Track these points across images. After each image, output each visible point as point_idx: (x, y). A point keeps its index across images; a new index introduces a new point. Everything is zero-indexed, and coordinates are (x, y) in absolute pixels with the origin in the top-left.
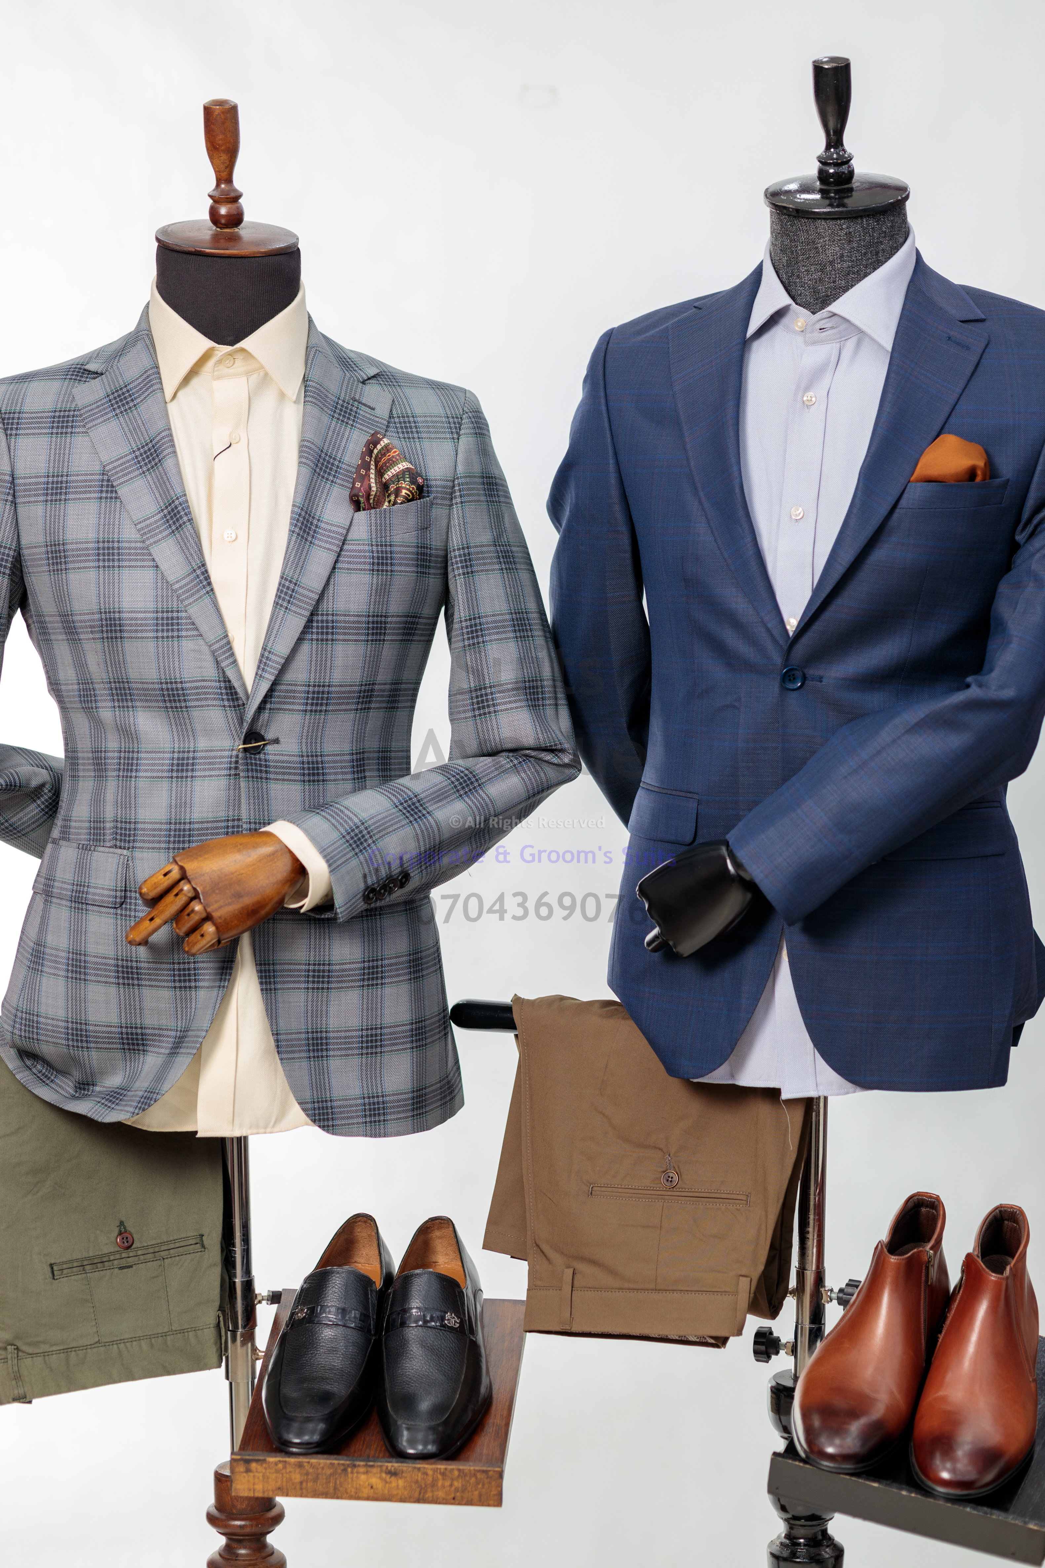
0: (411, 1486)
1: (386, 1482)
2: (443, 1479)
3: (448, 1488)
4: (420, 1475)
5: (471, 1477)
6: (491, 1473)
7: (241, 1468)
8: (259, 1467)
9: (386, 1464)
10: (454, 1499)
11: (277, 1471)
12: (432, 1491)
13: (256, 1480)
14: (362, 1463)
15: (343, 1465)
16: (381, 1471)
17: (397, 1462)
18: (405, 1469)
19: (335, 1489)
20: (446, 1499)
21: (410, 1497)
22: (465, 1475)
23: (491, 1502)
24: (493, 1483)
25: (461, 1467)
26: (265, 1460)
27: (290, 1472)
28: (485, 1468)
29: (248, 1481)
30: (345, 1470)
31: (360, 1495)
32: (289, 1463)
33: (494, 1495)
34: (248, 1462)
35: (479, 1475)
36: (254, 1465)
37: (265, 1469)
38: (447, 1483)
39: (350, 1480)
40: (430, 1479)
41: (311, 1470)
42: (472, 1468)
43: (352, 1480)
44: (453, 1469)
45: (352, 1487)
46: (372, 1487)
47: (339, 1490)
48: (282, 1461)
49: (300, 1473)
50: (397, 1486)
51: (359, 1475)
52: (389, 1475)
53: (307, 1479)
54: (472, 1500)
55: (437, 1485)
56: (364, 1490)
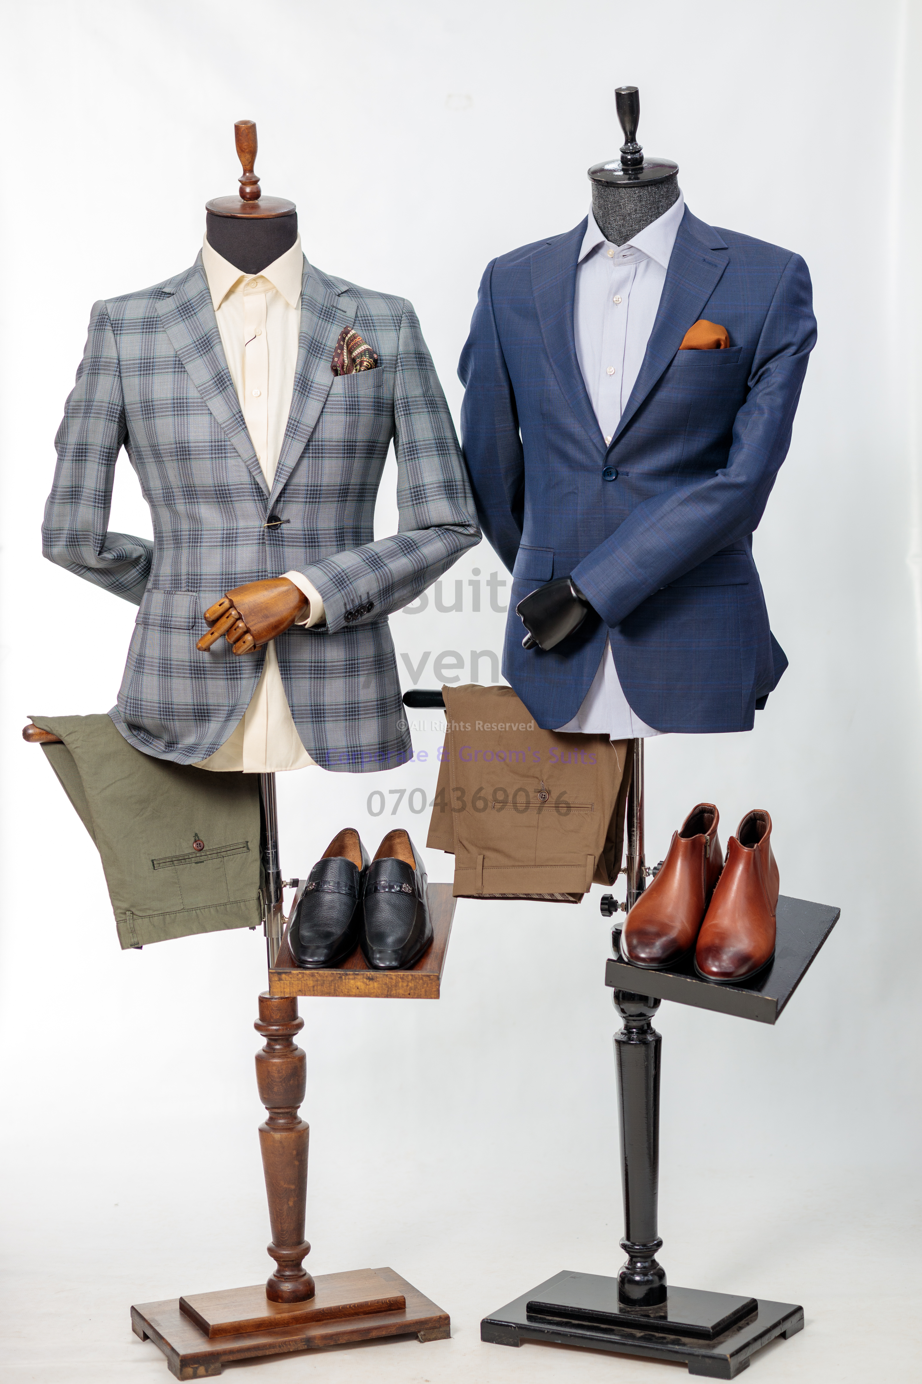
0: (382, 987)
1: (367, 985)
2: (403, 982)
3: (405, 988)
4: (388, 980)
5: (419, 979)
6: (432, 977)
7: (276, 978)
8: (287, 977)
9: (366, 973)
10: (409, 994)
11: (298, 979)
12: (396, 990)
13: (285, 986)
14: (351, 973)
15: (339, 974)
16: (363, 977)
17: (373, 972)
18: (378, 976)
19: (335, 990)
20: (404, 995)
21: (382, 994)
22: (416, 978)
23: (433, 996)
24: (434, 983)
25: (415, 974)
26: (291, 973)
27: (306, 980)
28: (430, 975)
29: (280, 986)
31: (351, 993)
32: (306, 975)
33: (435, 991)
34: (279, 974)
35: (425, 979)
36: (284, 976)
37: (291, 978)
38: (405, 984)
40: (394, 981)
41: (319, 978)
42: (421, 975)
43: (345, 984)
44: (409, 976)
45: (345, 988)
46: (358, 988)
47: (337, 990)
48: (302, 973)
49: (312, 980)
50: (374, 987)
51: (350, 980)
52: (368, 980)
53: (317, 984)
54: (421, 994)
55: (399, 985)
56: (353, 990)
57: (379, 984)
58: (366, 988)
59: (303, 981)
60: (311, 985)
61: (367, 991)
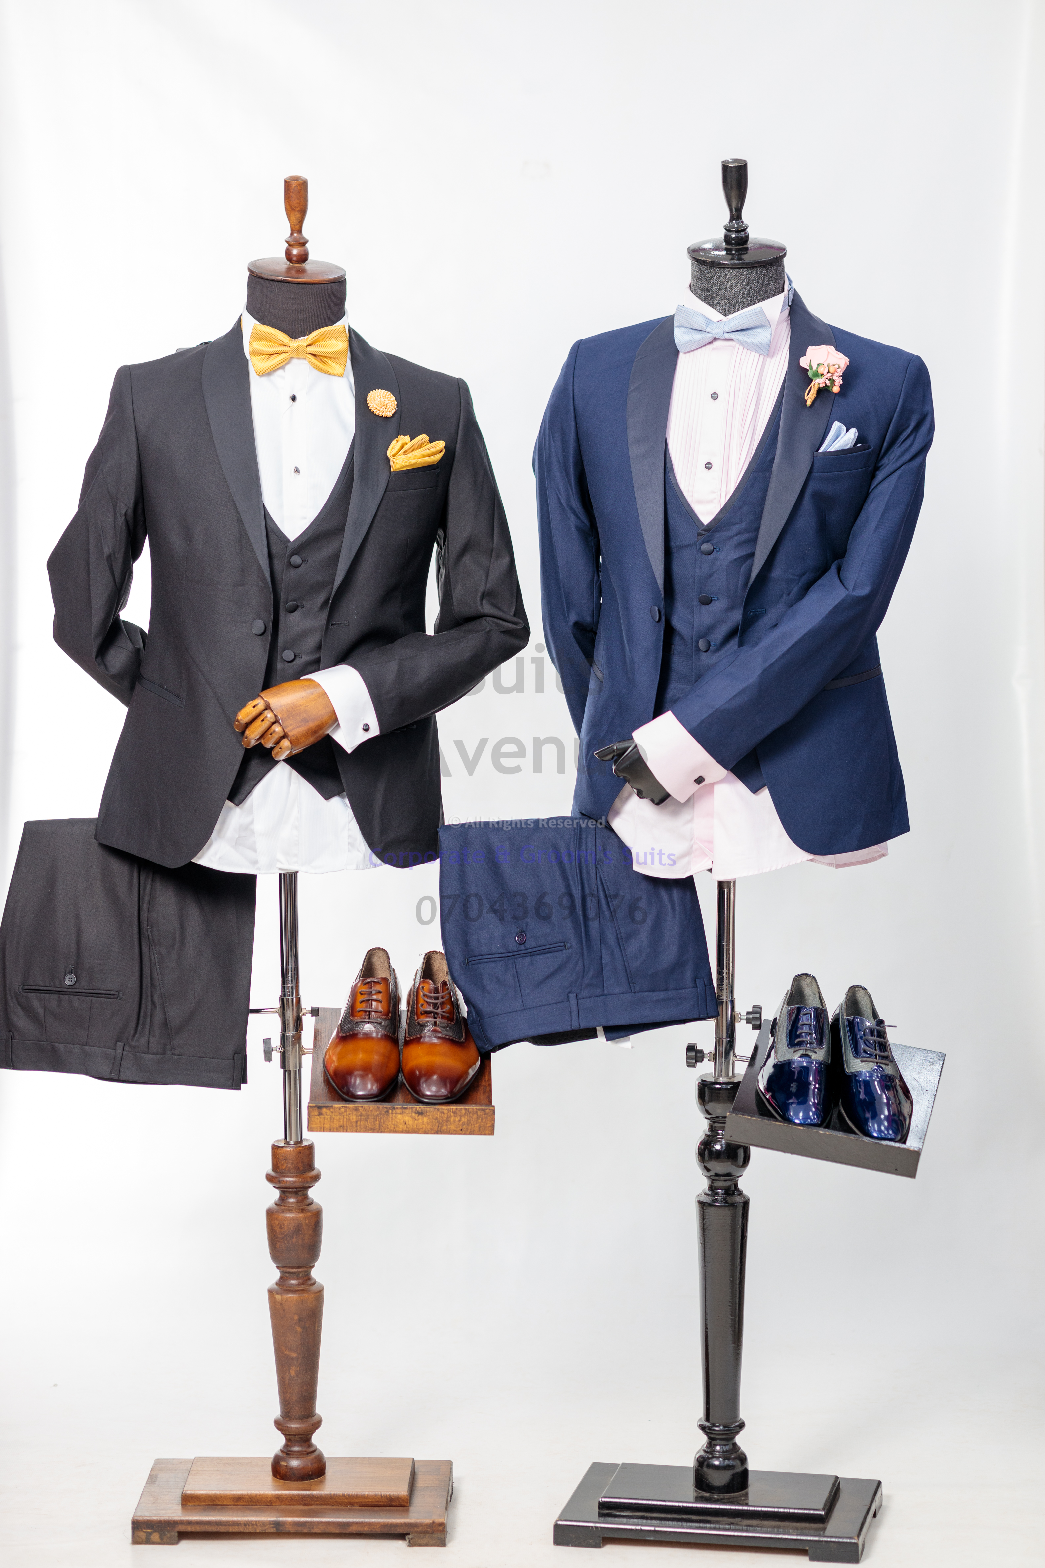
0: (432, 1122)
1: (416, 1120)
2: (455, 1116)
3: (458, 1123)
4: (438, 1114)
5: (473, 1114)
7: (315, 1112)
8: (328, 1111)
10: (461, 1130)
11: (340, 1114)
12: (447, 1125)
13: (326, 1121)
14: (399, 1107)
15: (386, 1108)
20: (456, 1131)
21: (432, 1130)
22: (470, 1113)
23: (487, 1132)
24: (489, 1118)
25: (467, 1108)
26: (332, 1106)
27: (349, 1114)
28: (483, 1108)
29: (320, 1122)
30: (387, 1112)
31: (397, 1129)
32: (349, 1109)
33: (489, 1127)
34: (321, 1107)
35: (479, 1113)
36: (324, 1110)
37: (332, 1112)
39: (390, 1119)
40: (446, 1117)
41: (364, 1113)
42: (474, 1108)
43: (392, 1119)
44: (462, 1109)
45: (392, 1123)
46: (405, 1123)
47: (383, 1126)
48: (344, 1107)
49: (356, 1115)
50: (423, 1122)
51: (397, 1115)
52: (418, 1115)
53: (361, 1119)
54: (474, 1130)
55: (450, 1121)
56: (400, 1126)
57: (428, 1118)
58: (414, 1123)
59: (345, 1116)
60: (354, 1120)
61: (415, 1126)
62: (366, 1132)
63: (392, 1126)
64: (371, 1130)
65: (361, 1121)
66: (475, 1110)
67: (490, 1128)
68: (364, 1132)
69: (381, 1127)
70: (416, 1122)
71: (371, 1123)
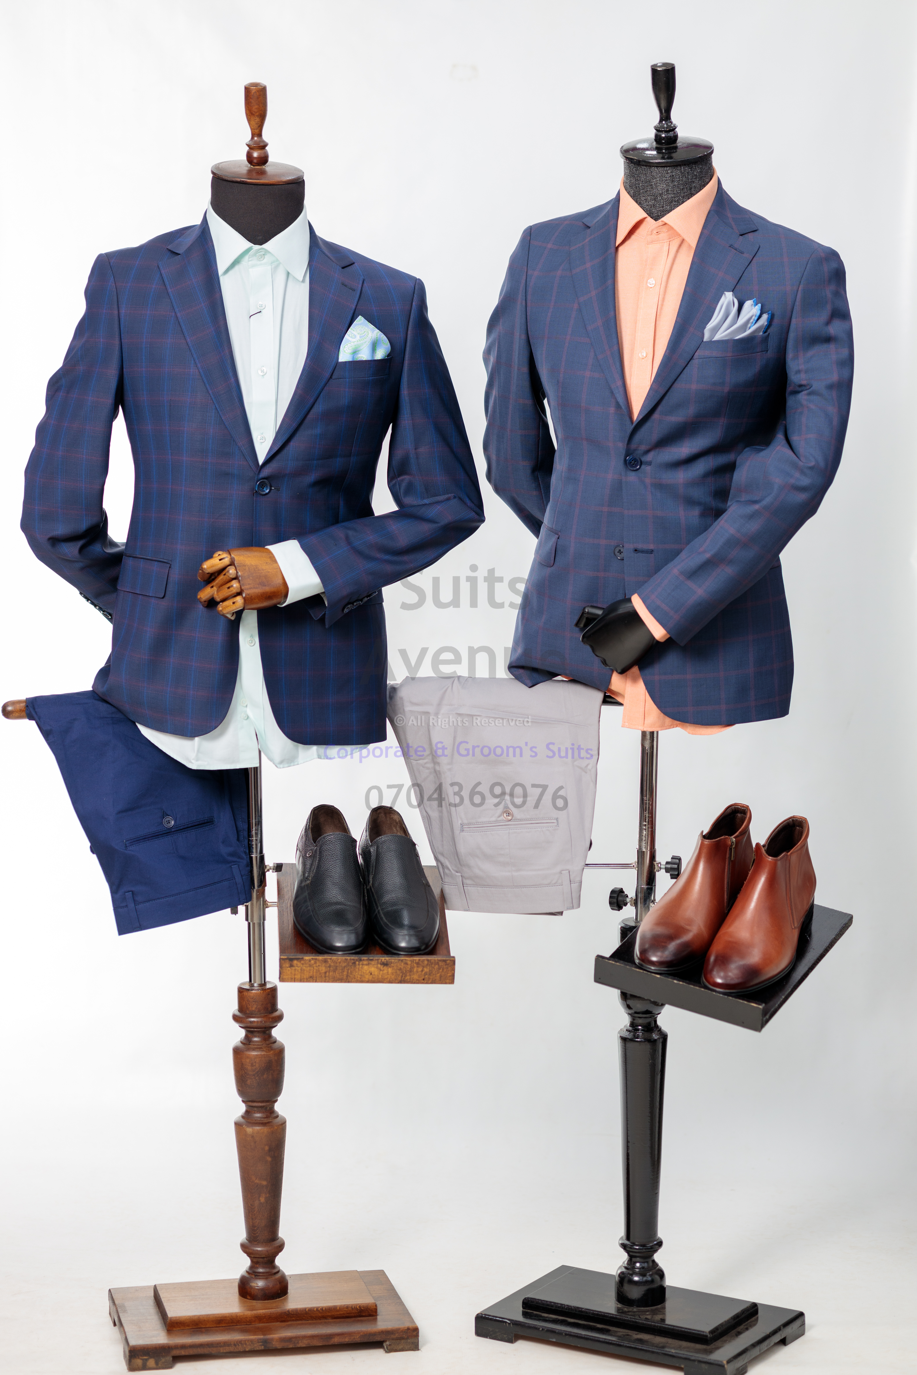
0: (397, 972)
1: (381, 970)
2: (418, 966)
4: (402, 964)
5: (435, 964)
6: (448, 962)
7: (287, 964)
8: (298, 963)
9: (381, 958)
11: (310, 966)
12: (410, 975)
13: (296, 972)
15: (353, 959)
16: (378, 963)
17: (387, 957)
18: (393, 961)
20: (419, 980)
21: (396, 980)
22: (432, 964)
23: (447, 981)
24: (449, 968)
25: (429, 959)
26: (303, 958)
29: (291, 973)
30: (354, 963)
31: (363, 979)
33: (450, 976)
34: (291, 960)
35: (441, 963)
36: (295, 962)
37: (303, 964)
38: (420, 969)
39: (357, 970)
40: (409, 967)
41: (332, 964)
42: (436, 959)
44: (424, 960)
45: (358, 974)
46: (371, 974)
47: (350, 977)
48: (314, 959)
49: (325, 966)
50: (388, 972)
51: (363, 966)
52: (383, 966)
53: (329, 970)
54: (435, 980)
55: (413, 971)
56: (366, 976)
57: (393, 969)
58: (380, 973)
59: (315, 968)
60: (323, 971)
61: (380, 977)
62: (335, 982)
63: (359, 976)
64: (339, 980)
65: (329, 972)
66: (437, 961)
67: (451, 978)
68: (332, 982)
69: (348, 977)
70: (381, 972)
71: (339, 974)
